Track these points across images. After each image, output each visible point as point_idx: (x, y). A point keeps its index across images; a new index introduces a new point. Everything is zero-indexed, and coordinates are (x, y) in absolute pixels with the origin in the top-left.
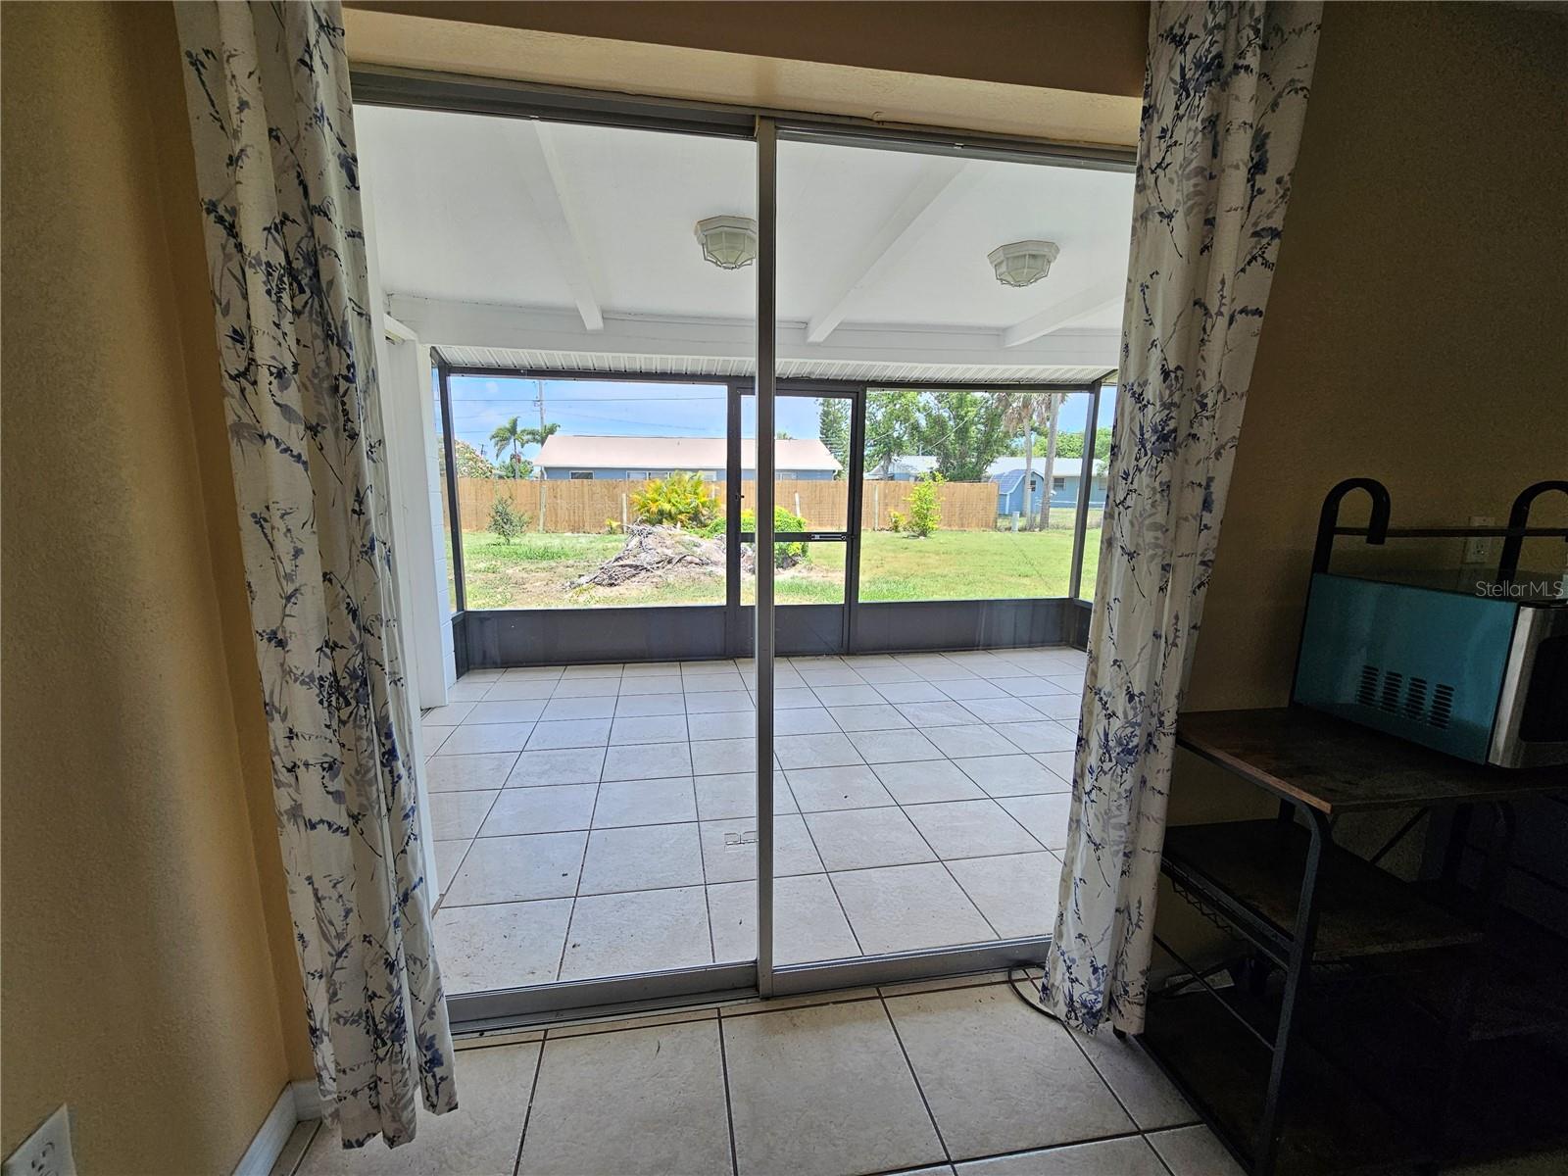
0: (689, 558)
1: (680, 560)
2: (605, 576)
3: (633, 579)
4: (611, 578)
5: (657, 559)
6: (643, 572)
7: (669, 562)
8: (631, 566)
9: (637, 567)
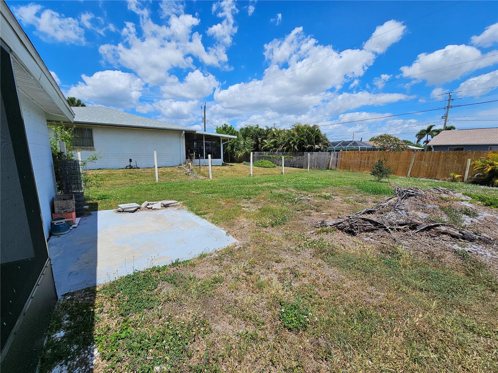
0: (443, 229)
1: (428, 228)
2: (347, 224)
3: (371, 234)
4: (351, 226)
5: (402, 221)
6: (381, 230)
7: (414, 227)
8: (371, 222)
9: (376, 224)
